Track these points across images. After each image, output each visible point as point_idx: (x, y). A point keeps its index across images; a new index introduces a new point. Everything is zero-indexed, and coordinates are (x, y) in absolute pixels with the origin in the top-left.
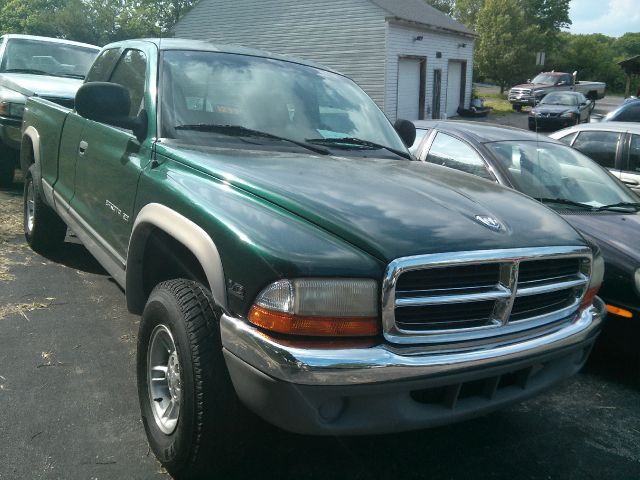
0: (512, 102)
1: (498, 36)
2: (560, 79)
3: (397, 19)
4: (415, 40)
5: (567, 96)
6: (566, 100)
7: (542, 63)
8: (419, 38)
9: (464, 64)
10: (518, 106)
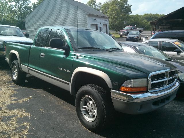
0: (120, 35)
1: (114, 17)
2: (132, 28)
3: (90, 14)
4: (94, 20)
5: (134, 32)
6: (134, 33)
7: (126, 24)
8: (96, 19)
9: (106, 25)
10: (121, 36)
